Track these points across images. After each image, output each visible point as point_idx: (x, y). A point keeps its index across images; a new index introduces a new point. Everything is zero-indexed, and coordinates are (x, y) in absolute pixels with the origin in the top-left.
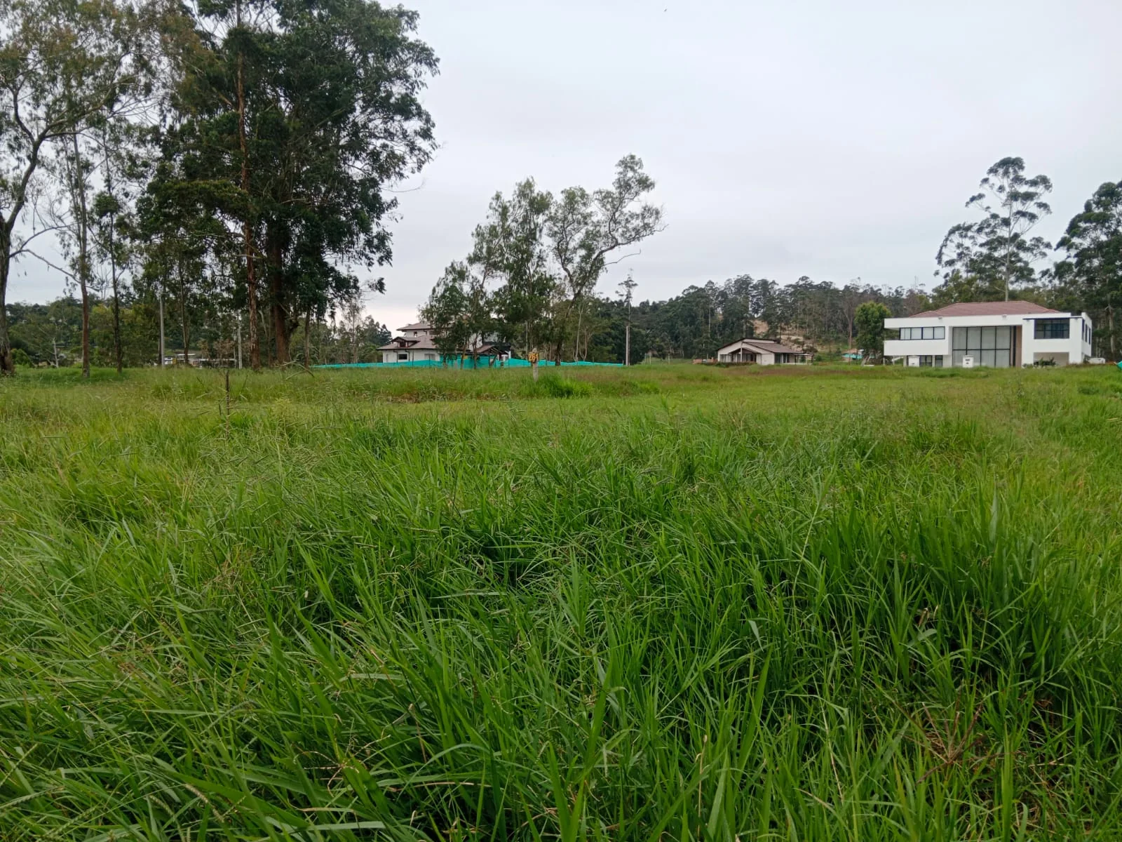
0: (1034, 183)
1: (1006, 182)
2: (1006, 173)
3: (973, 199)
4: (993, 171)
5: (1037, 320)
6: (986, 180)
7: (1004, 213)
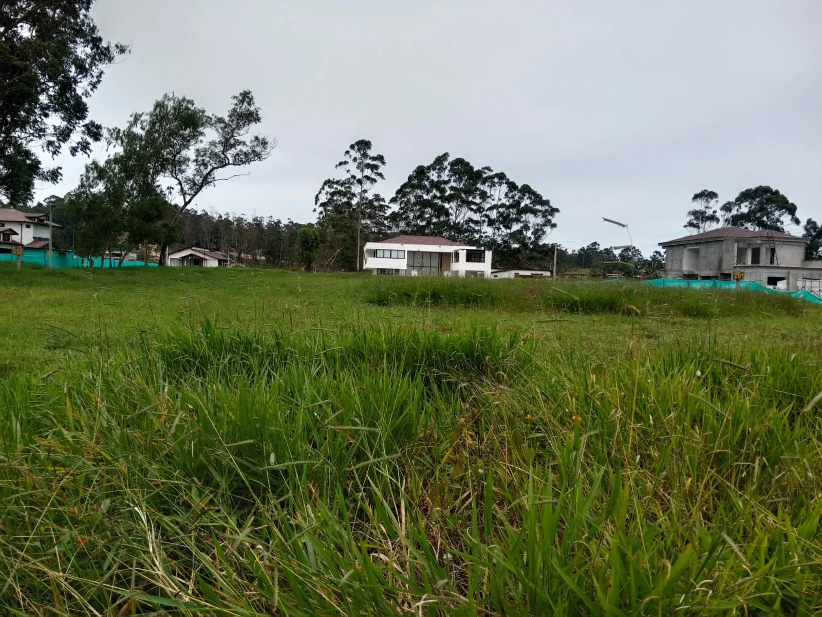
0: (374, 159)
1: (358, 155)
2: (359, 150)
3: (341, 164)
4: (352, 147)
5: (467, 250)
6: (347, 152)
7: (359, 176)
